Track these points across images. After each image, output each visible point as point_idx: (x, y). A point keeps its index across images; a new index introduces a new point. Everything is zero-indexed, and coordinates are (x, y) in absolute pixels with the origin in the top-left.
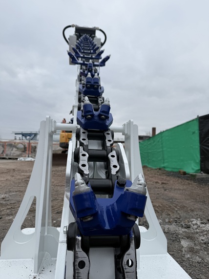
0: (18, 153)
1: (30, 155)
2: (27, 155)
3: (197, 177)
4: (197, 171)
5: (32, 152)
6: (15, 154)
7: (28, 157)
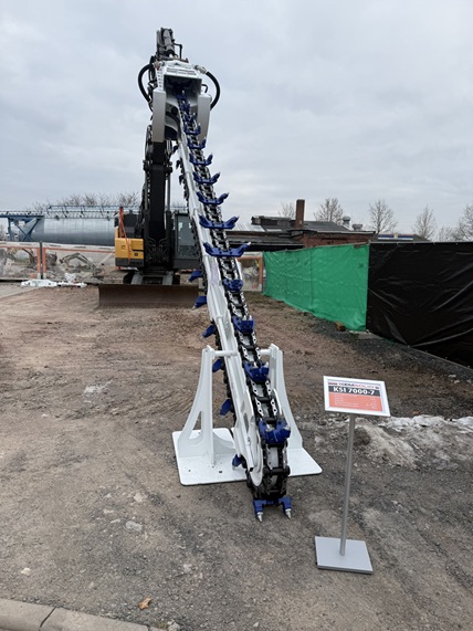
0: (19, 269)
1: (45, 275)
2: (39, 275)
3: (360, 338)
4: (360, 329)
5: (48, 269)
6: (11, 271)
7: (42, 278)
